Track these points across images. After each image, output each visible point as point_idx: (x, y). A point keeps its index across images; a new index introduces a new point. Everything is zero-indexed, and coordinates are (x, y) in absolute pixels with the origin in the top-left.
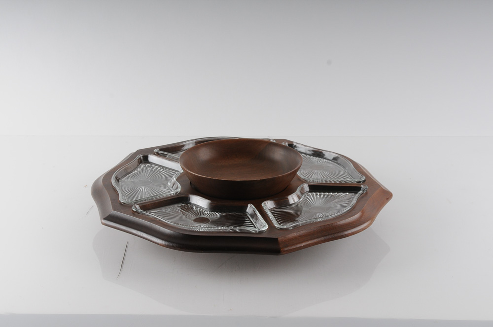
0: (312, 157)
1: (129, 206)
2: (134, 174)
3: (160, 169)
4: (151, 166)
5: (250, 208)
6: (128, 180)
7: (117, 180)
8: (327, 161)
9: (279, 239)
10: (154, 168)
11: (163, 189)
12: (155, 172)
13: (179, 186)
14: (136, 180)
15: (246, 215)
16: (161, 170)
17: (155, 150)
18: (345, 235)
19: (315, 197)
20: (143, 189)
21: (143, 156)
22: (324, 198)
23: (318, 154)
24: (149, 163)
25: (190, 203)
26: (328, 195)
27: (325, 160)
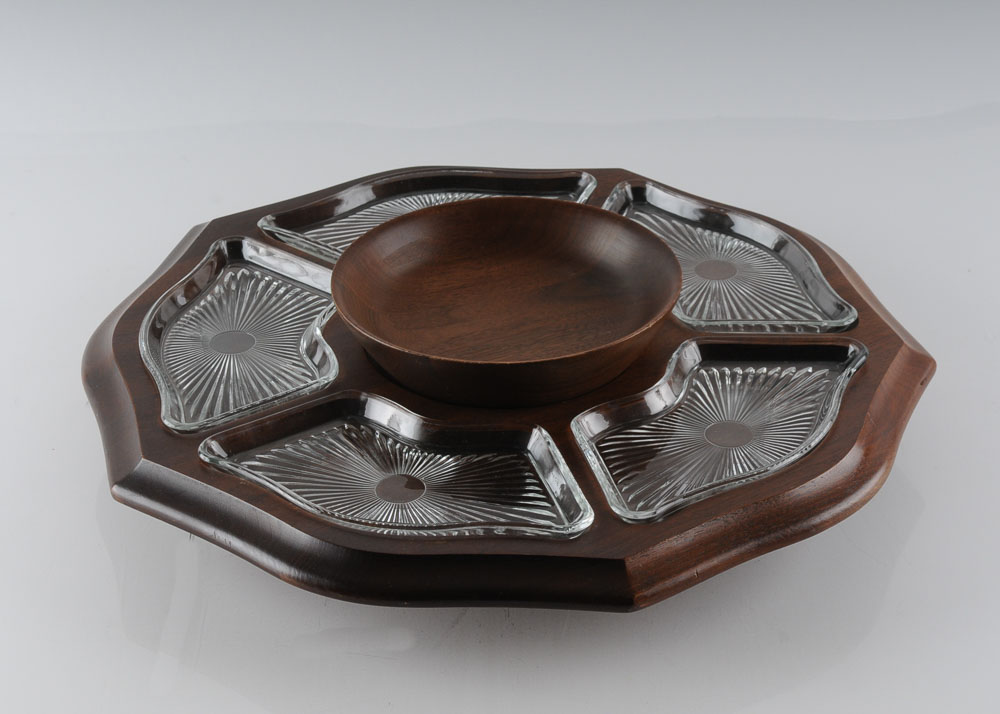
0: (699, 230)
1: (191, 438)
2: (204, 307)
3: (278, 288)
4: (252, 276)
5: (539, 442)
6: (188, 332)
7: (156, 333)
8: (742, 244)
9: (627, 564)
10: (262, 284)
11: (286, 365)
12: (265, 298)
13: (333, 358)
14: (208, 333)
15: (528, 462)
16: (281, 291)
17: (261, 223)
18: (814, 526)
19: (719, 384)
20: (230, 364)
21: (228, 245)
22: (746, 388)
23: (716, 218)
24: (247, 264)
25: (367, 422)
26: (756, 377)
27: (736, 242)
